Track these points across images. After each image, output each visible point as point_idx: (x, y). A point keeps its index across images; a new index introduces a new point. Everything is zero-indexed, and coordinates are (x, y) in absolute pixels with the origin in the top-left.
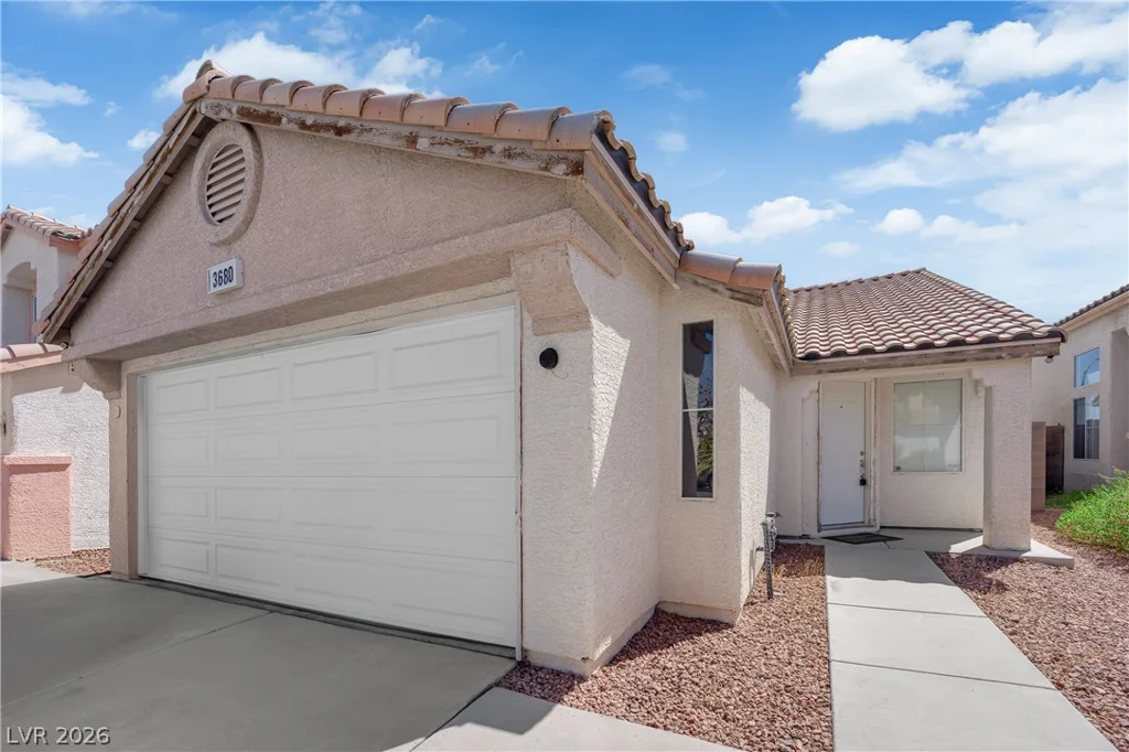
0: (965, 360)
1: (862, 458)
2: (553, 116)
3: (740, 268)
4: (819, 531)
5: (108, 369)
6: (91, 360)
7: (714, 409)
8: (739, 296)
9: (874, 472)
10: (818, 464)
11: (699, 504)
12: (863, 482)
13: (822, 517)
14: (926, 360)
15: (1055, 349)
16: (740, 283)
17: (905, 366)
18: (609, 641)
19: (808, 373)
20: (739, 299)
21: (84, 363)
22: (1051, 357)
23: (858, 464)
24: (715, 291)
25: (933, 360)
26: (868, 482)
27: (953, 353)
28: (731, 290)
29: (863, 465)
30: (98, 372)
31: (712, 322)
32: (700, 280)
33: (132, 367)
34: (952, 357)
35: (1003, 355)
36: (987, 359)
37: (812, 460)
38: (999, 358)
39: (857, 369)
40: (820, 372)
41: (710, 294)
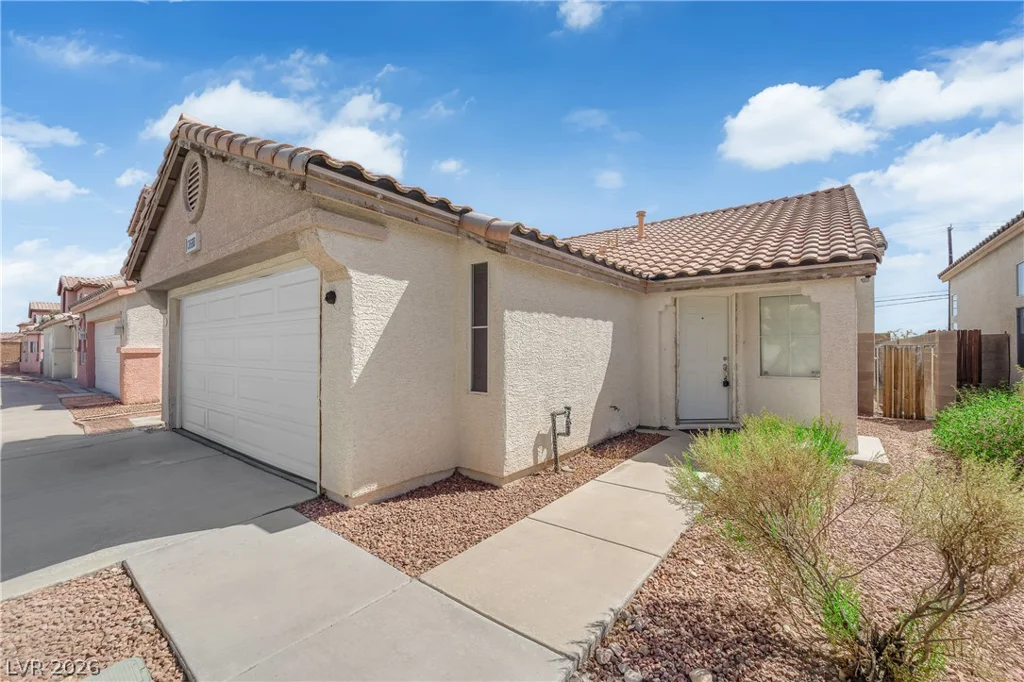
0: (789, 280)
1: (726, 362)
2: (290, 155)
3: (494, 226)
4: (677, 424)
5: (159, 295)
6: (148, 290)
7: (488, 327)
8: (492, 246)
9: (739, 376)
10: (676, 366)
11: (479, 396)
12: (726, 384)
13: (679, 413)
14: (756, 280)
15: (871, 269)
16: (492, 237)
17: (737, 284)
18: (374, 487)
19: (658, 290)
20: (492, 249)
21: (145, 292)
22: (868, 277)
23: (721, 368)
24: (479, 242)
25: (763, 279)
26: (731, 383)
27: (778, 274)
28: (488, 242)
29: (726, 368)
30: (153, 297)
31: (486, 264)
32: (472, 235)
33: (174, 294)
34: (779, 277)
35: (824, 275)
36: (808, 279)
37: (669, 363)
38: (821, 278)
39: (698, 288)
40: (668, 290)
41: (476, 244)
